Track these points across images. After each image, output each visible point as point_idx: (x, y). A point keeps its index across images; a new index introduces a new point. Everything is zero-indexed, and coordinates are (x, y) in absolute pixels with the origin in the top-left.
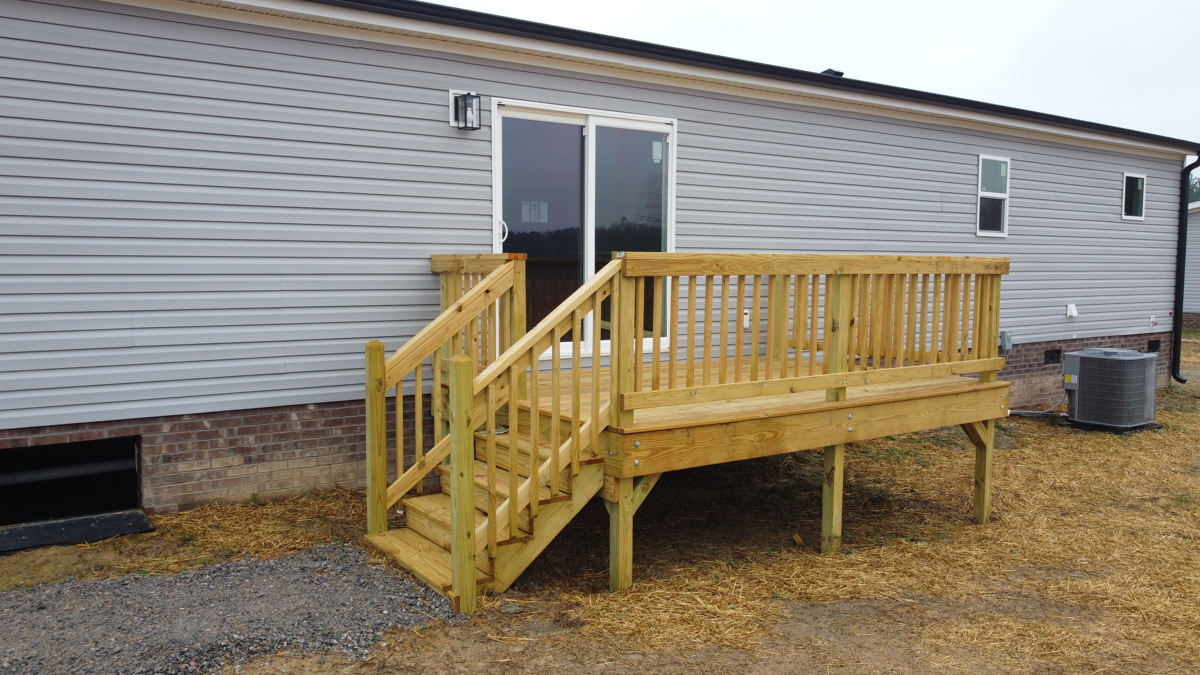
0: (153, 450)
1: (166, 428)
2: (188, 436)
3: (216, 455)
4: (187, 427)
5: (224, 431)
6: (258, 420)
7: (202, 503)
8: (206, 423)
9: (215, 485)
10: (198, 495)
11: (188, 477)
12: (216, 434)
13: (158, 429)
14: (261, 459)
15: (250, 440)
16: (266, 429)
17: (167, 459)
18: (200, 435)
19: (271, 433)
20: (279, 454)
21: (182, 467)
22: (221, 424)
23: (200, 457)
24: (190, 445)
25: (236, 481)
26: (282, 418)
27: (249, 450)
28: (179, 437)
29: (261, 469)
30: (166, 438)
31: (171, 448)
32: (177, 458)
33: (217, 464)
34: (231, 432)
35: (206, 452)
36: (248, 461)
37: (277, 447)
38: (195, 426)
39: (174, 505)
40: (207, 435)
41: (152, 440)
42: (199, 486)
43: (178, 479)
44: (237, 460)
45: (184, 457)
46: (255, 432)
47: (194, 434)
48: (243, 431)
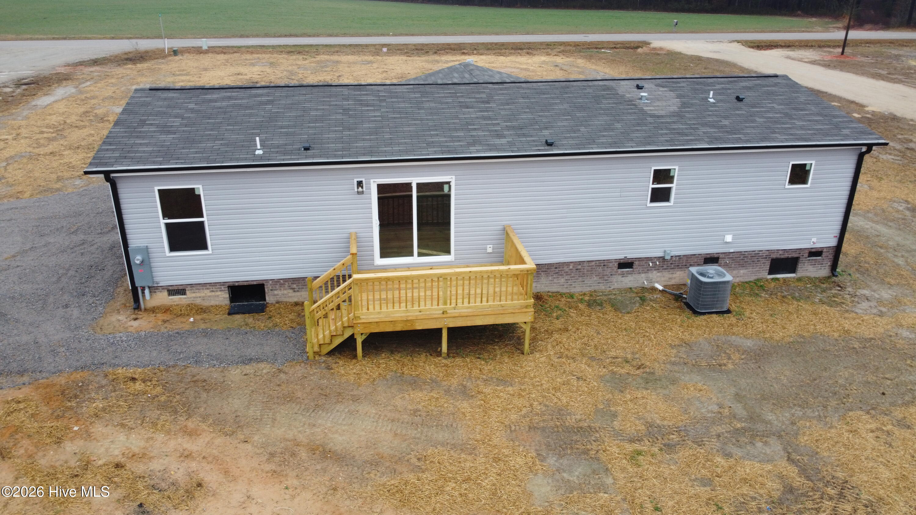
0: (268, 288)
1: (270, 282)
2: (276, 284)
3: (285, 289)
4: (276, 282)
5: (287, 283)
6: (297, 281)
7: (282, 302)
8: (281, 281)
9: (285, 297)
10: (280, 300)
11: (278, 295)
12: (285, 284)
13: (268, 282)
14: (298, 291)
15: (295, 286)
16: (299, 283)
17: (272, 290)
18: (280, 284)
19: (301, 284)
20: (303, 290)
21: (276, 292)
22: (286, 281)
23: (281, 290)
24: (277, 286)
25: (291, 297)
26: (303, 280)
27: (294, 289)
28: (274, 285)
29: (298, 294)
30: (271, 285)
31: (272, 287)
32: (274, 290)
33: (285, 292)
34: (289, 284)
35: (282, 289)
36: (295, 291)
37: (303, 288)
38: (278, 282)
39: (274, 302)
40: (282, 284)
41: (267, 285)
42: (281, 298)
43: (275, 295)
44: (291, 291)
45: (276, 290)
46: (296, 283)
47: (278, 284)
48: (292, 283)
